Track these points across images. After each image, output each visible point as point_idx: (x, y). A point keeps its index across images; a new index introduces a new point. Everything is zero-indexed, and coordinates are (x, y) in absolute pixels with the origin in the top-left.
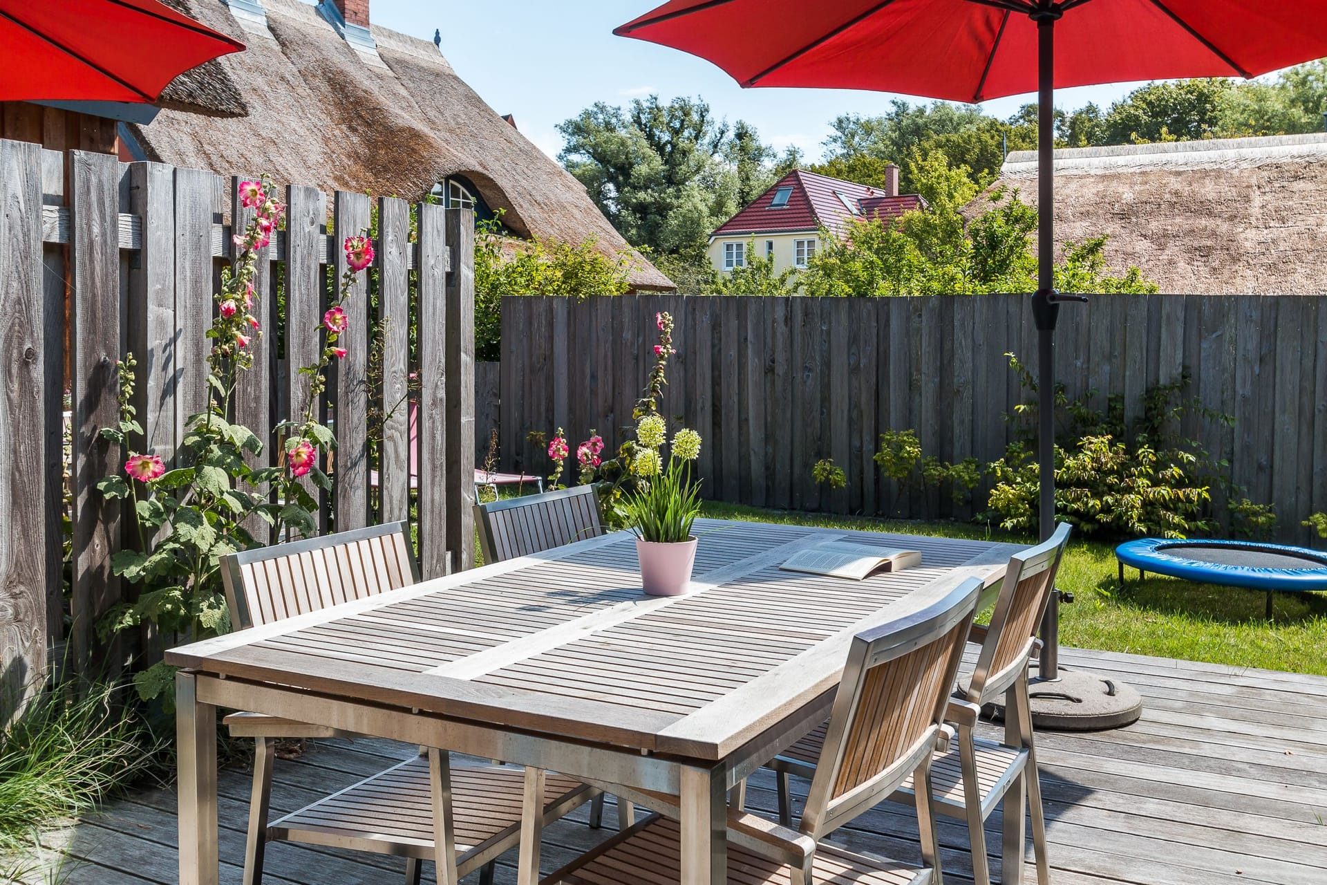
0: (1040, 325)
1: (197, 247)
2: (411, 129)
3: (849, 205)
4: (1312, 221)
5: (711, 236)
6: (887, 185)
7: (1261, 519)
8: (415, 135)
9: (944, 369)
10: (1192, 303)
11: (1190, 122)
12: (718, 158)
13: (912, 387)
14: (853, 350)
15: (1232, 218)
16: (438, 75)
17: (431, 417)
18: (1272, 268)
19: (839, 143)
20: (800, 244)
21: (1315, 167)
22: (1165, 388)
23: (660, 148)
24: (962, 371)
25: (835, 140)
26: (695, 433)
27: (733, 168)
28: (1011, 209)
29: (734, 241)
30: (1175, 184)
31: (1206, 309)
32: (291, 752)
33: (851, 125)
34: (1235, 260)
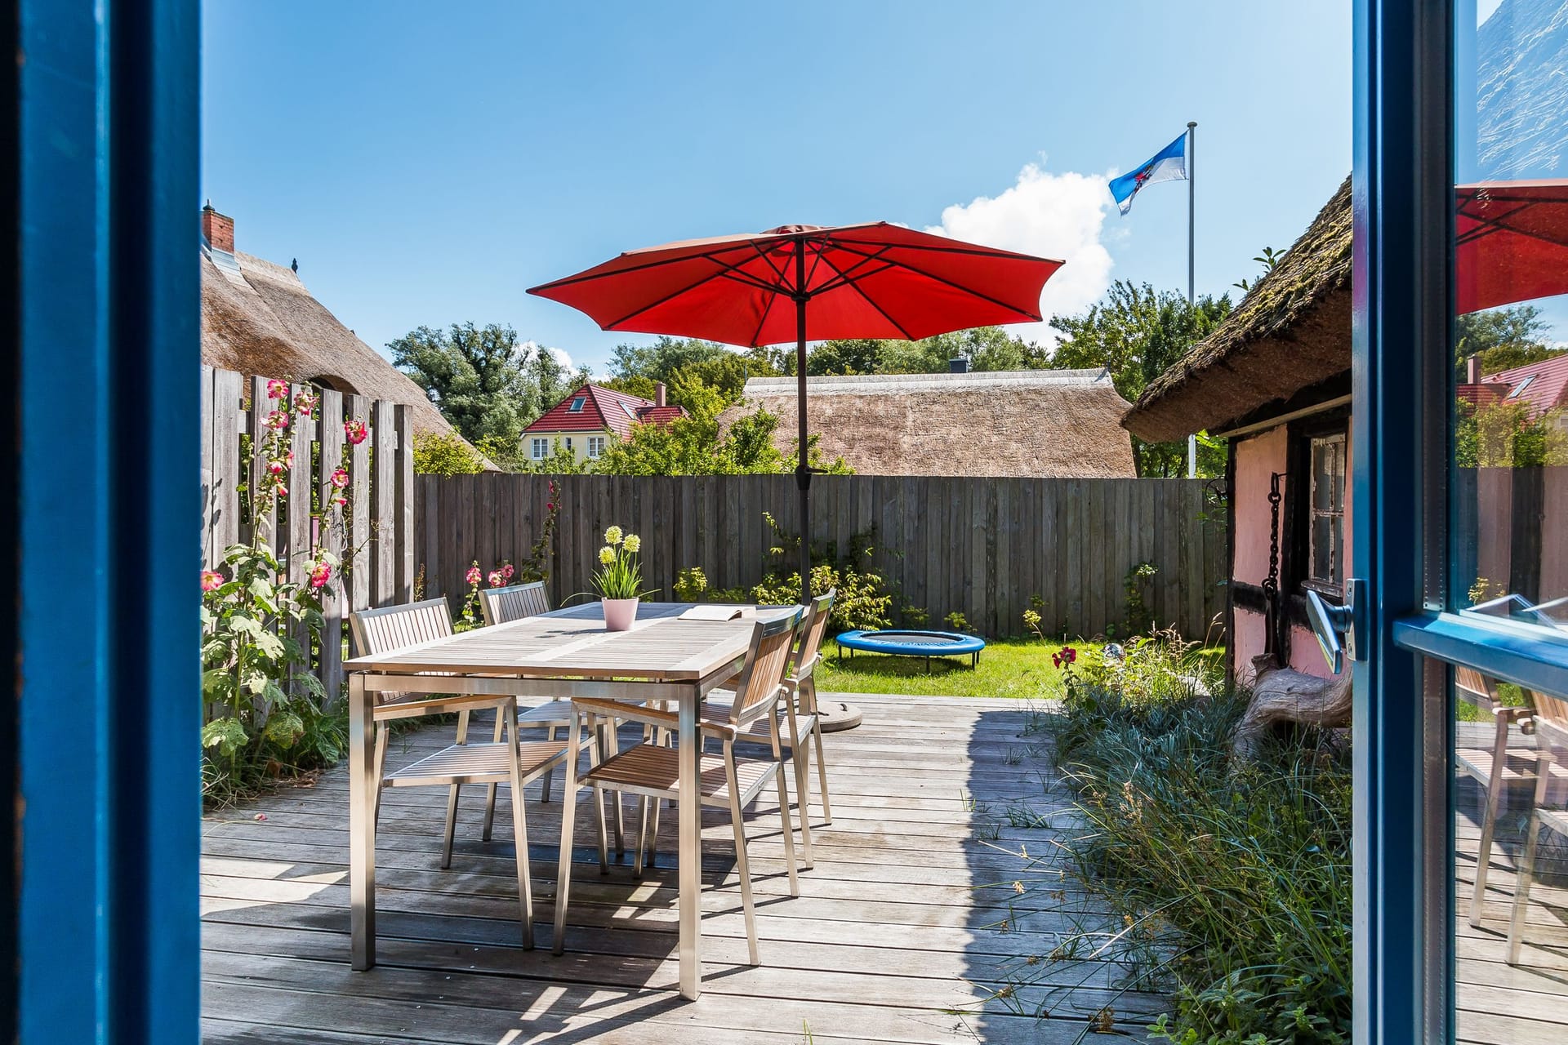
0: (800, 488)
1: (228, 426)
2: (276, 340)
3: (629, 412)
4: (944, 431)
5: (521, 433)
6: (658, 398)
7: (921, 618)
8: (280, 344)
9: (720, 524)
10: (877, 481)
11: (865, 361)
12: (524, 373)
13: (698, 538)
14: (657, 512)
15: (896, 428)
16: (296, 296)
17: (384, 552)
18: (920, 462)
19: (619, 365)
20: (592, 440)
21: (945, 395)
22: (862, 535)
23: (476, 363)
24: (732, 527)
25: (616, 363)
26: (637, 537)
27: (536, 381)
28: (758, 416)
29: (540, 437)
30: (859, 404)
31: (886, 484)
32: (307, 784)
33: (628, 352)
34: (898, 457)
